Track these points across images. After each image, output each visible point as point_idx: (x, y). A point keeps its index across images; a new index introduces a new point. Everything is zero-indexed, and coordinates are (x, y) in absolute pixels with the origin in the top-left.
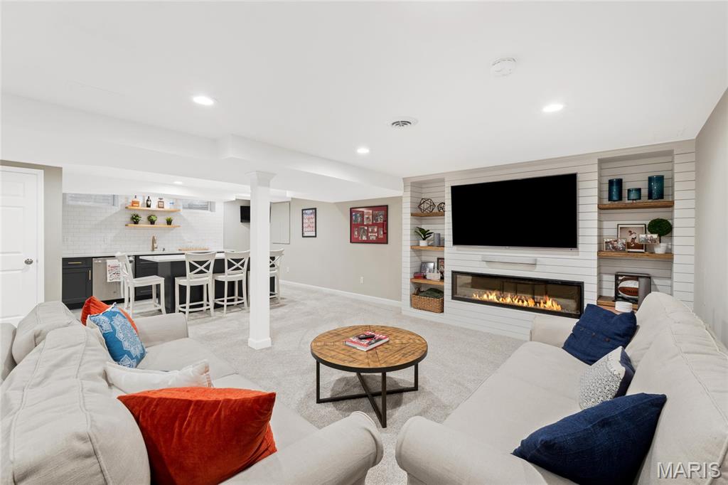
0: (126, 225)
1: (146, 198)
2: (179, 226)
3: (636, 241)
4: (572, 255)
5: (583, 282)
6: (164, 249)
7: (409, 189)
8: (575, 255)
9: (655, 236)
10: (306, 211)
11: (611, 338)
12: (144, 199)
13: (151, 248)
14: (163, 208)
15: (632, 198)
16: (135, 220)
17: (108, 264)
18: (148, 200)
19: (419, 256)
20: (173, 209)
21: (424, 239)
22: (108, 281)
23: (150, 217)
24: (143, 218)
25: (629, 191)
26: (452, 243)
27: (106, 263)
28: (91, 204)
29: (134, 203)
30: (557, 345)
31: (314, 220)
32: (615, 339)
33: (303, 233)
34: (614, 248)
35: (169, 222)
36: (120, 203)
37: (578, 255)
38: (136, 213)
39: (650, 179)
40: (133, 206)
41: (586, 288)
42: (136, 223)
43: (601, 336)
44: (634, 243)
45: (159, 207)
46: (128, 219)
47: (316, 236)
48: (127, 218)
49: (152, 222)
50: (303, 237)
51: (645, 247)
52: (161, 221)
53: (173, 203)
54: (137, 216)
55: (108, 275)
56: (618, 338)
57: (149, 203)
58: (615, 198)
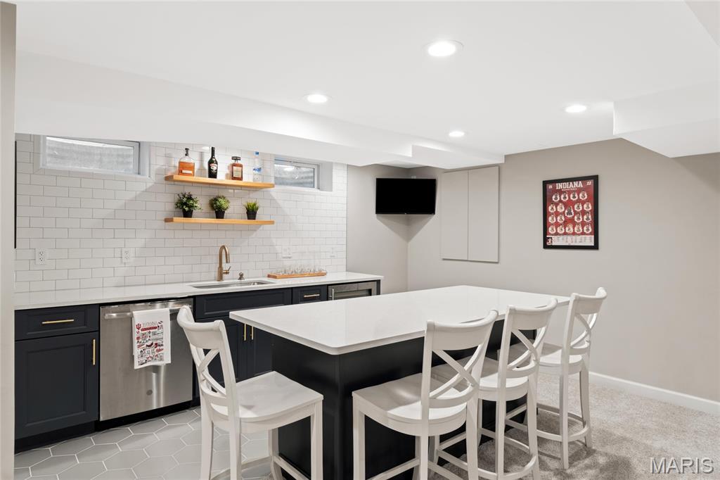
0: (167, 220)
1: (208, 157)
2: (272, 223)
6: (241, 277)
10: (559, 186)
12: (202, 160)
13: (215, 273)
14: (241, 179)
16: (185, 207)
17: (136, 321)
18: (211, 162)
20: (259, 182)
22: (137, 366)
23: (216, 200)
24: (201, 204)
27: (131, 318)
28: (93, 168)
29: (183, 167)
31: (588, 207)
33: (545, 240)
35: (251, 213)
36: (154, 168)
38: (187, 190)
40: (180, 172)
42: (188, 214)
45: (234, 178)
46: (170, 207)
47: (596, 247)
48: (166, 203)
49: (219, 213)
50: (546, 246)
52: (235, 209)
53: (259, 170)
54: (190, 198)
55: (137, 352)
57: (214, 167)
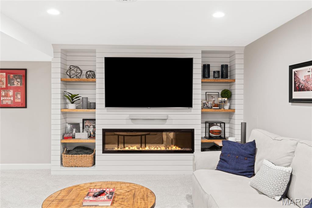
3: (216, 102)
4: (188, 112)
5: (194, 129)
7: (59, 55)
8: (190, 112)
9: (226, 99)
11: (248, 157)
15: (216, 77)
19: (65, 118)
21: (73, 103)
25: (214, 72)
26: (104, 105)
30: (213, 169)
32: (250, 157)
34: (207, 106)
37: (191, 112)
39: (222, 66)
41: (196, 132)
43: (242, 157)
44: (214, 104)
51: (219, 106)
56: (251, 156)
58: (207, 76)
